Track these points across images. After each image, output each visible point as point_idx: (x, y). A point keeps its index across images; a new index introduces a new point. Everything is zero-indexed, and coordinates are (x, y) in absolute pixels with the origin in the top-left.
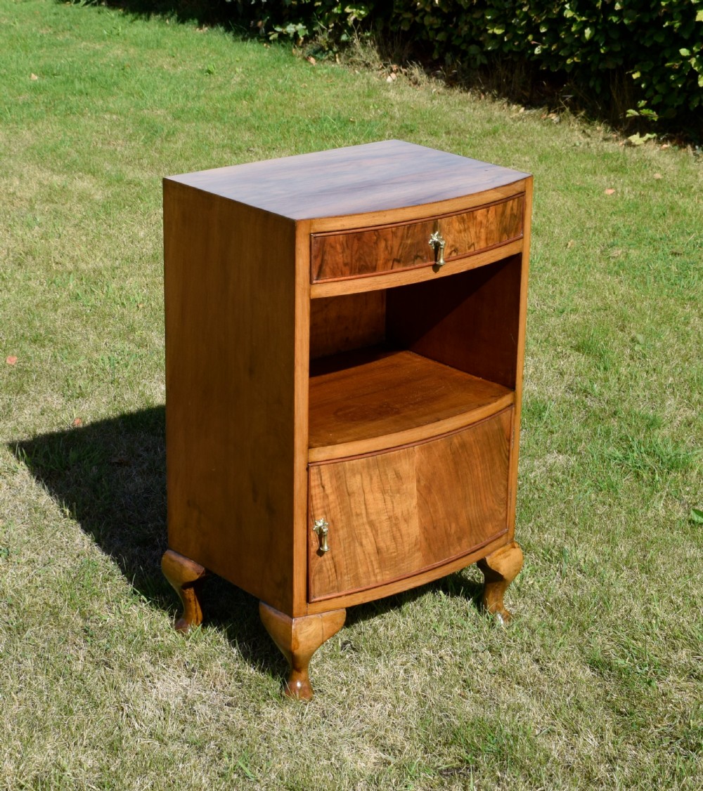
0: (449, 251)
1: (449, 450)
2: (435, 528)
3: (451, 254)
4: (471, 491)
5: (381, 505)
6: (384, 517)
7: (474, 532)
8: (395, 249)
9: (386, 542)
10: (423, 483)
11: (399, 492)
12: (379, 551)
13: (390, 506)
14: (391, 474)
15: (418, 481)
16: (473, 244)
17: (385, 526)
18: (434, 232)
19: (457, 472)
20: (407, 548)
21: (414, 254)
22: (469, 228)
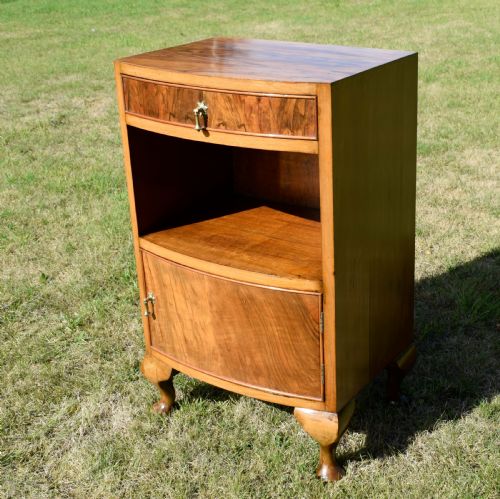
0: (217, 123)
1: (236, 295)
2: (229, 350)
3: (219, 125)
4: (266, 341)
5: (184, 307)
6: (187, 317)
7: (272, 376)
8: (170, 104)
9: (190, 338)
10: (214, 308)
11: (196, 304)
12: (186, 341)
13: (190, 312)
14: (188, 287)
15: (211, 304)
16: (244, 125)
17: (188, 324)
18: (201, 101)
19: (247, 317)
20: (206, 352)
21: (184, 114)
22: (236, 108)
